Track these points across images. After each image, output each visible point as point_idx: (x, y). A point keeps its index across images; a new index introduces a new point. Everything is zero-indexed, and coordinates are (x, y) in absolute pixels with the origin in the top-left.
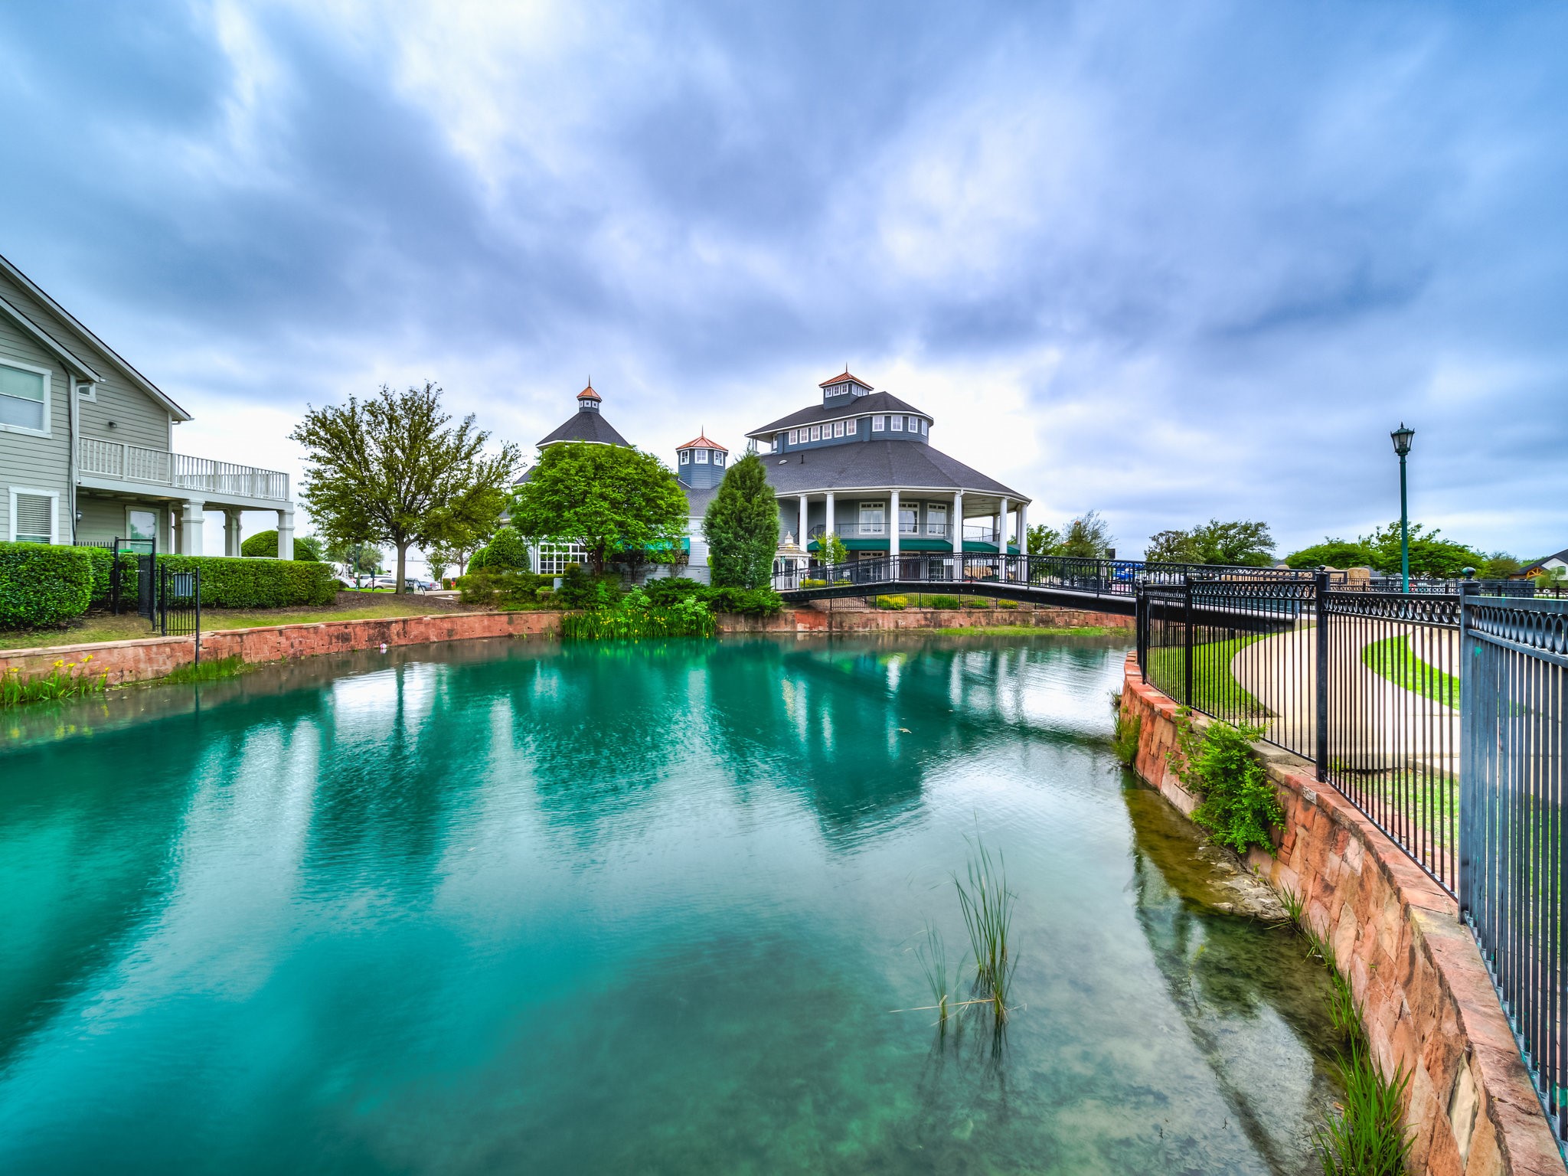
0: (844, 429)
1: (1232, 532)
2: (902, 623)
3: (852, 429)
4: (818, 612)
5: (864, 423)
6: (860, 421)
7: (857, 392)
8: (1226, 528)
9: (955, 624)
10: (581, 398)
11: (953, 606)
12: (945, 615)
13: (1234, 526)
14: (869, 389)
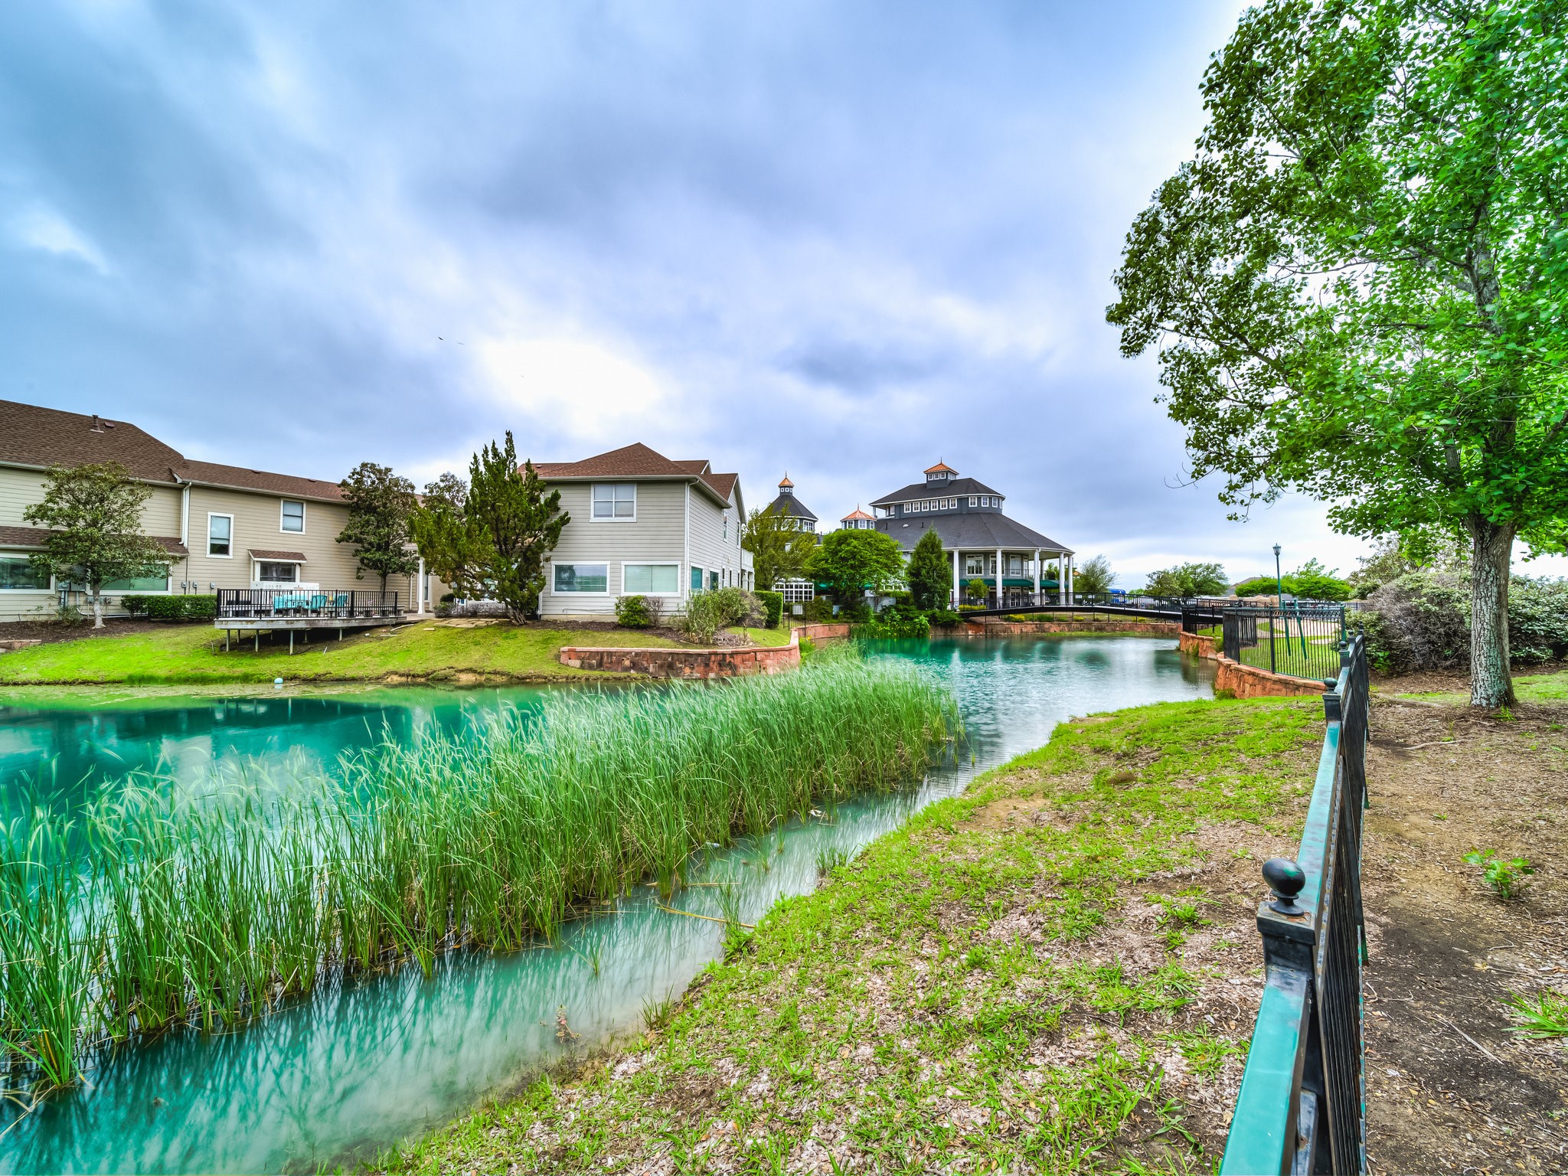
0: (947, 504)
1: (1198, 570)
2: (1024, 630)
3: (954, 505)
4: (978, 625)
5: (962, 501)
6: (960, 500)
7: (951, 478)
8: (1195, 568)
9: (1052, 630)
10: (780, 487)
11: (1050, 620)
12: (1047, 625)
13: (1200, 566)
14: (955, 474)
